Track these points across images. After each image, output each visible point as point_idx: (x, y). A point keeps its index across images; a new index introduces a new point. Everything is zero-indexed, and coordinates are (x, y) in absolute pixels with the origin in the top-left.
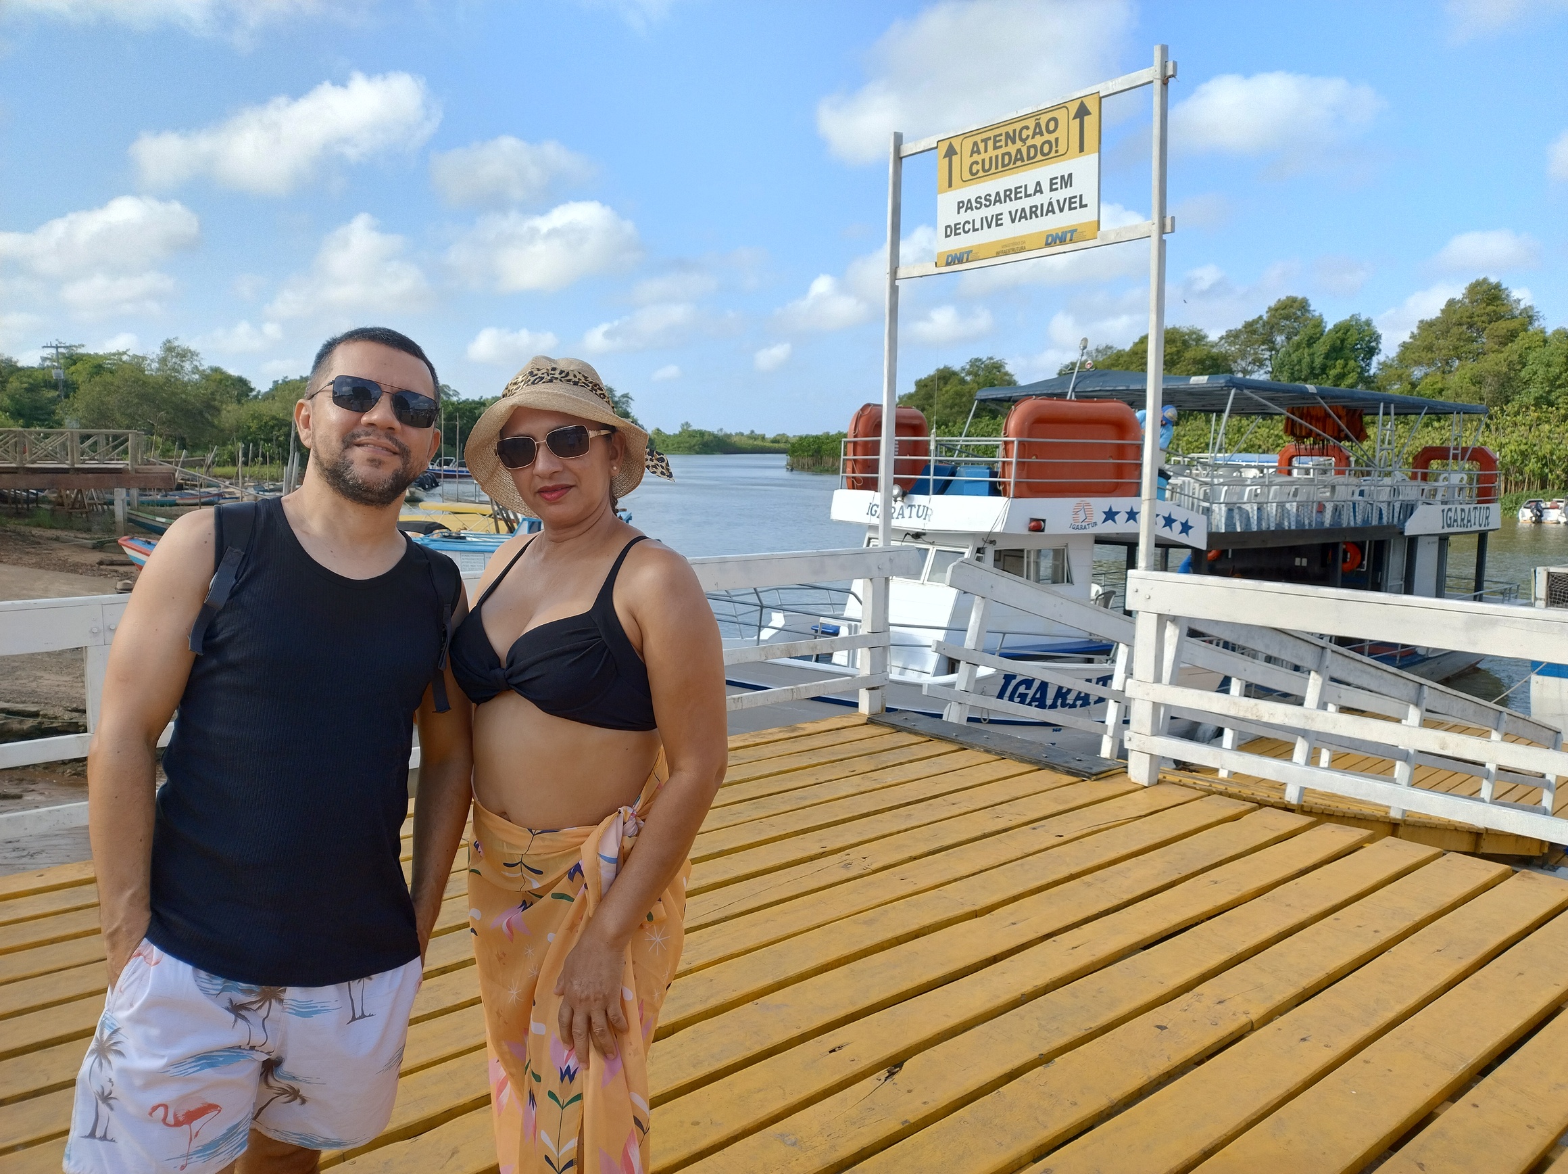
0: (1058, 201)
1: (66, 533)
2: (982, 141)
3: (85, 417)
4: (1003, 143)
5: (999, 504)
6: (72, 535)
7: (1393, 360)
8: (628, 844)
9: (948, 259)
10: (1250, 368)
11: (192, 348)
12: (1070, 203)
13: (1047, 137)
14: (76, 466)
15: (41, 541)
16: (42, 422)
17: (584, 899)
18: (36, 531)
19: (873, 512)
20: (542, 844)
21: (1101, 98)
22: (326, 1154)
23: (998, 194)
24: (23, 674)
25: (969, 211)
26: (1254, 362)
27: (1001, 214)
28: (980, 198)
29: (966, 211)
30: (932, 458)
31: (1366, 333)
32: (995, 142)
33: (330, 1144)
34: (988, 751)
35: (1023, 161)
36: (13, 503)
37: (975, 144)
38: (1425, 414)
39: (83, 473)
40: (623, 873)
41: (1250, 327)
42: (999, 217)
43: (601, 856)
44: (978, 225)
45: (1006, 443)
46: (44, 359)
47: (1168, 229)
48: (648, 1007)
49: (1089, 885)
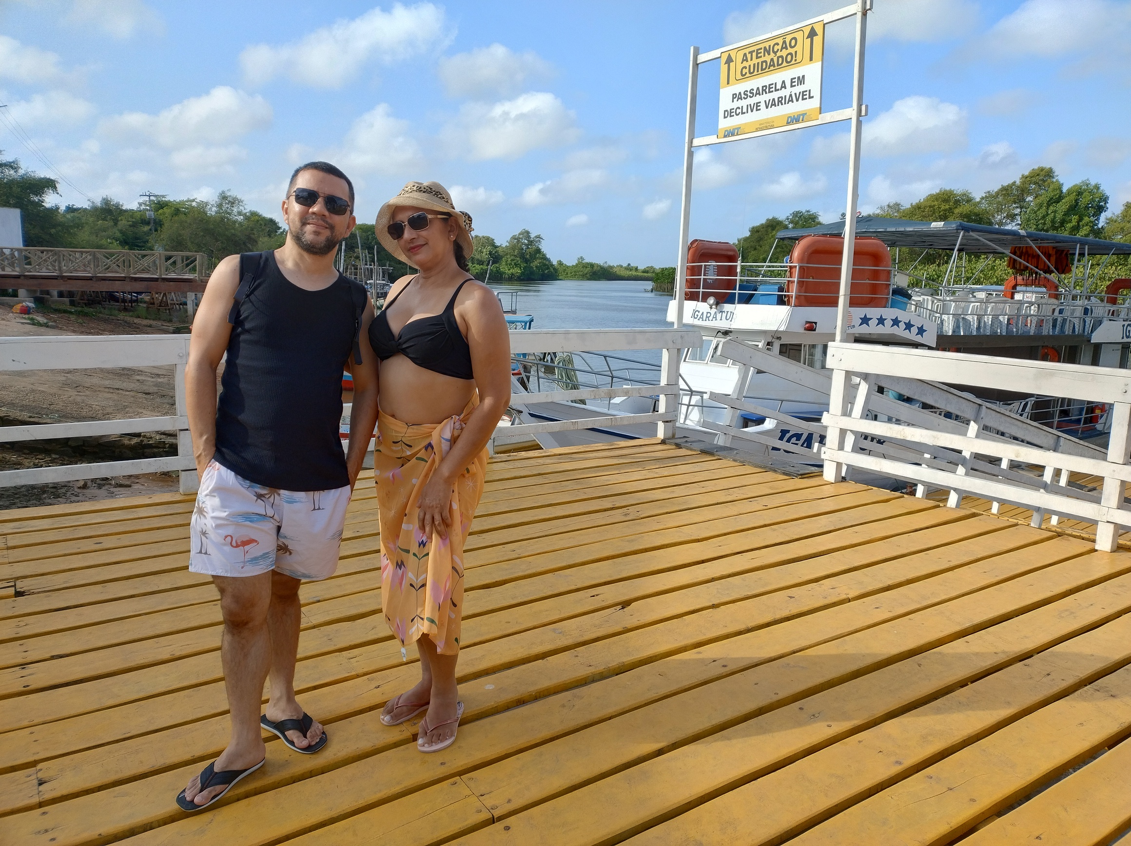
0: (795, 94)
1: (156, 322)
2: (749, 53)
3: (167, 244)
4: (762, 54)
5: (783, 311)
6: (160, 324)
7: (1118, 217)
8: (456, 433)
9: (725, 133)
10: (1004, 221)
11: (239, 197)
12: (803, 95)
13: (790, 50)
14: (163, 276)
15: (140, 327)
16: (140, 248)
17: (434, 460)
18: (136, 321)
19: (696, 316)
20: (413, 431)
21: (824, 25)
22: (303, 581)
23: (758, 88)
24: (131, 410)
25: (740, 100)
26: (1008, 217)
27: (760, 102)
28: (747, 91)
29: (737, 101)
30: (738, 278)
31: (1096, 196)
32: (757, 54)
33: (305, 576)
34: (735, 460)
35: (774, 66)
36: (122, 302)
37: (745, 55)
38: (1112, 254)
39: (167, 281)
40: (454, 448)
41: (1006, 191)
42: (758, 104)
43: (443, 438)
44: (745, 110)
45: (791, 267)
46: (140, 204)
47: (863, 113)
48: (466, 518)
49: (775, 530)
